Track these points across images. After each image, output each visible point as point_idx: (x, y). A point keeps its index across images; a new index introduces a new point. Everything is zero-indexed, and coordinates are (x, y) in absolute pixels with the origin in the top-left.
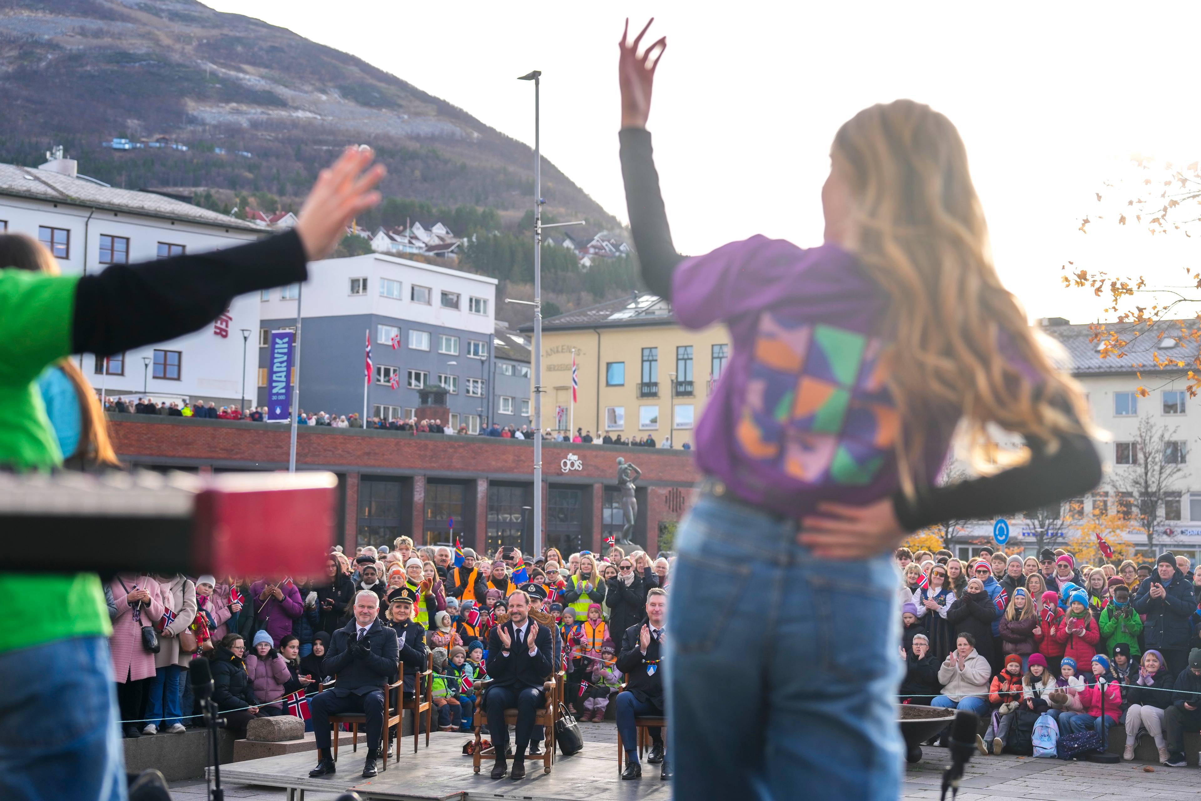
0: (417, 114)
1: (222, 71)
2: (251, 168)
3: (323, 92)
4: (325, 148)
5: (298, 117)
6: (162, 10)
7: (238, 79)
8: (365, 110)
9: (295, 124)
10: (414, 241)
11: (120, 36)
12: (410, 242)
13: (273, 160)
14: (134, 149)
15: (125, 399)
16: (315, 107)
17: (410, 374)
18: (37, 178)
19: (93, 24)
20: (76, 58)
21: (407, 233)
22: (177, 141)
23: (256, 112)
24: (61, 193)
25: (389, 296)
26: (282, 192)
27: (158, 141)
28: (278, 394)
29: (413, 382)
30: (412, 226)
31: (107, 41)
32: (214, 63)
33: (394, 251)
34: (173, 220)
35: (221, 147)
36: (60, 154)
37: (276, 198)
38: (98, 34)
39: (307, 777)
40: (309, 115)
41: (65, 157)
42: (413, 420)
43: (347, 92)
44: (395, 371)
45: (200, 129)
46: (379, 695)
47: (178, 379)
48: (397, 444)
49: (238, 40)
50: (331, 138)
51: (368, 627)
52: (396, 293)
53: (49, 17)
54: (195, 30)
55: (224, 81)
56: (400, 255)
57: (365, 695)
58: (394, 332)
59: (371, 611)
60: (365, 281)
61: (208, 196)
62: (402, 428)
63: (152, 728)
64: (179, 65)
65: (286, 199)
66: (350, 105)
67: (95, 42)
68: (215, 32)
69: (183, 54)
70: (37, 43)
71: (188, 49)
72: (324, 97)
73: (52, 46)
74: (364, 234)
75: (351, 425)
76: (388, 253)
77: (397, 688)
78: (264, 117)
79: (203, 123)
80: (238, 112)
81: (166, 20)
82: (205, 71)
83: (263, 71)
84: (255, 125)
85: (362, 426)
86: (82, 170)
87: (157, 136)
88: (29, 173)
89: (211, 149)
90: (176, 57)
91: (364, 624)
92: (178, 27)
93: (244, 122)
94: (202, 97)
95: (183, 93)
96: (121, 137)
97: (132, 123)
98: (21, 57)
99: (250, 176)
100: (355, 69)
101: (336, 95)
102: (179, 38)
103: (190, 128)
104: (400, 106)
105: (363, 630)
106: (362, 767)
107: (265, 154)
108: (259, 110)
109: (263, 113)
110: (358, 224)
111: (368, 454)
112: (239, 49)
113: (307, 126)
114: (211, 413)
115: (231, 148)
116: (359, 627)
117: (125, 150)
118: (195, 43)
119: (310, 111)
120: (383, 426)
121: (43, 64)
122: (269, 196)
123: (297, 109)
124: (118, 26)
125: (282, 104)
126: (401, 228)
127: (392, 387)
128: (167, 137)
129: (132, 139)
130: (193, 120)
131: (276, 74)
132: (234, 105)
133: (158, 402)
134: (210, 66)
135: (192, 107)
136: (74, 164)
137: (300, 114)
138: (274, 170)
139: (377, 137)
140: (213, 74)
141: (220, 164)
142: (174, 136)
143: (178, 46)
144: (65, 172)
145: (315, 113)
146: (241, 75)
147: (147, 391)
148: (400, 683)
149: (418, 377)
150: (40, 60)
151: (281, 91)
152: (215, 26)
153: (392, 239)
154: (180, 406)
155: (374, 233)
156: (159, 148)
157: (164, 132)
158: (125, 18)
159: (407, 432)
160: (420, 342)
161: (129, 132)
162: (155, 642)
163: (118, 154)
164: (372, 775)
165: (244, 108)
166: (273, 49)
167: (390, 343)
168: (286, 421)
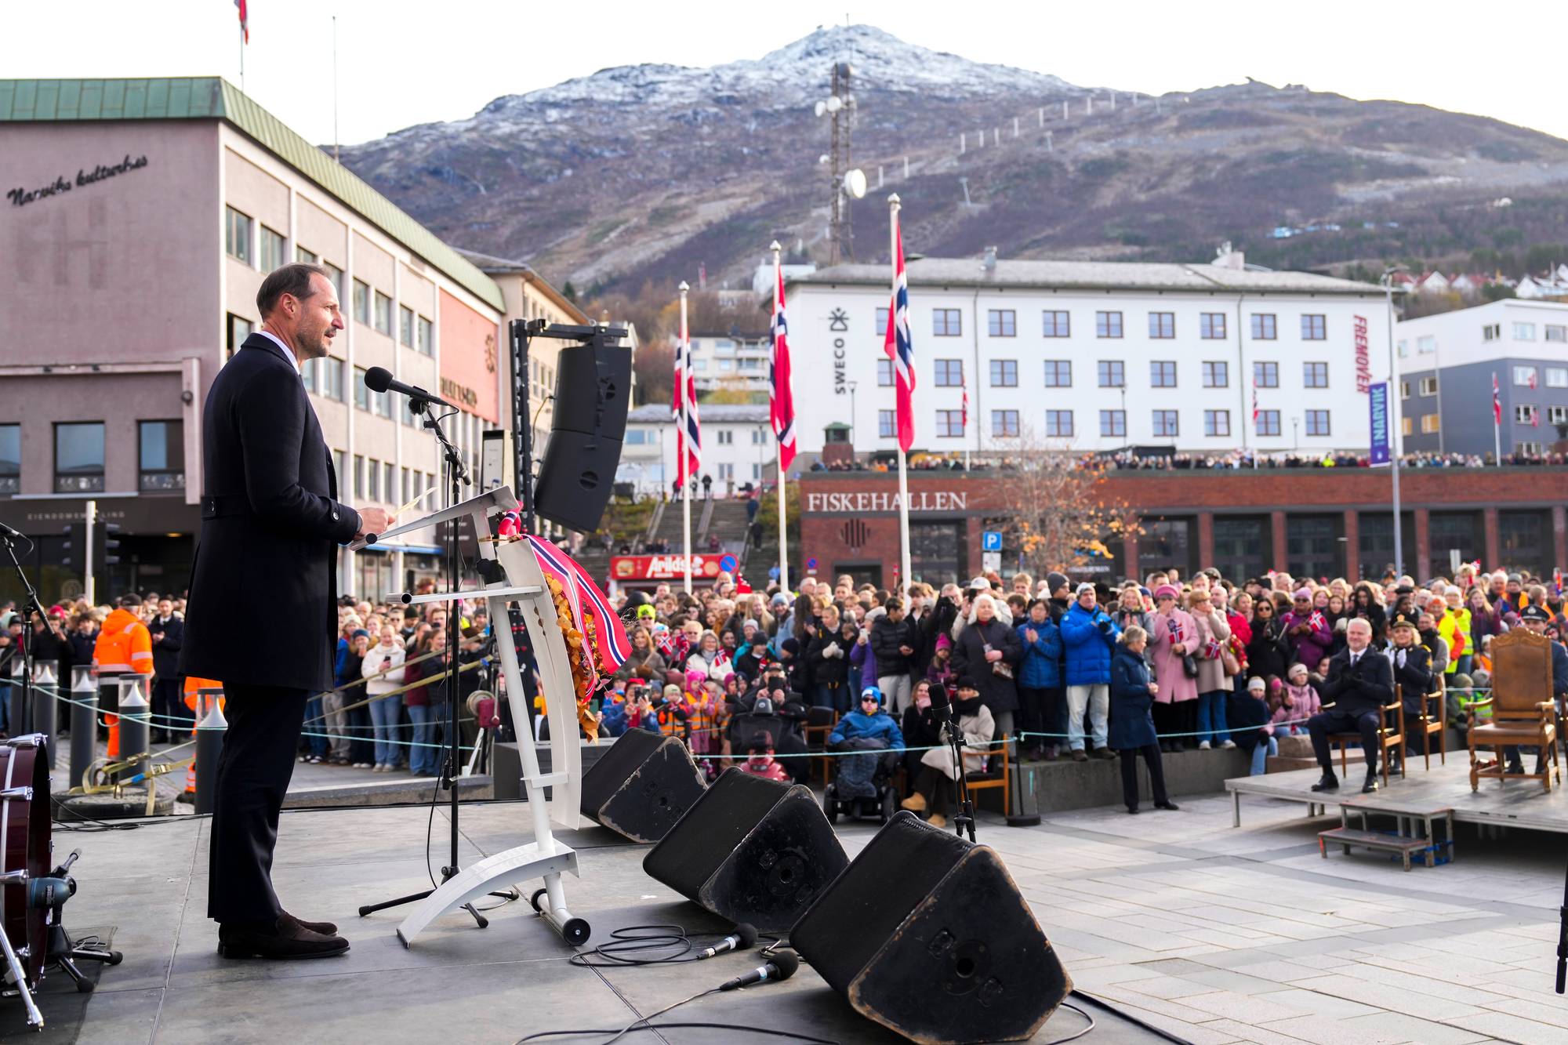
0: (1557, 161)
1: (1366, 153)
2: (1399, 236)
3: (1462, 155)
4: (1467, 208)
5: (1439, 184)
6: (1309, 109)
7: (1381, 158)
8: (1506, 166)
9: (1437, 190)
10: (1560, 283)
11: (1274, 138)
12: (1556, 285)
13: (1419, 226)
14: (1293, 236)
15: (1274, 457)
16: (1455, 171)
17: (1550, 411)
18: (1196, 273)
19: (1251, 132)
20: (1240, 164)
21: (1553, 276)
22: (1330, 223)
23: (1400, 185)
24: (1215, 282)
25: (1523, 338)
26: (1428, 255)
27: (1314, 225)
28: (1379, 441)
29: (1554, 417)
30: (1557, 268)
31: (1264, 145)
32: (1359, 146)
33: (1540, 295)
34: (1313, 293)
35: (1370, 221)
36: (1228, 249)
37: (1423, 260)
38: (1257, 140)
39: (1309, 791)
40: (1450, 179)
41: (1233, 251)
42: (1545, 455)
43: (1485, 152)
44: (1535, 409)
45: (1349, 208)
46: (1374, 718)
47: (1329, 434)
48: (1533, 478)
49: (1379, 122)
50: (1472, 198)
51: (1361, 653)
52: (1529, 335)
53: (1216, 133)
54: (1340, 121)
55: (1369, 162)
56: (1546, 299)
57: (1359, 717)
58: (1531, 372)
59: (1362, 637)
60: (1497, 328)
61: (1360, 268)
62: (1538, 462)
63: (1206, 744)
64: (1328, 155)
65: (1432, 261)
66: (1490, 164)
67: (1255, 147)
68: (1358, 120)
69: (1330, 144)
70: (1208, 158)
71: (1336, 139)
72: (1463, 161)
73: (1220, 157)
74: (1509, 283)
75: (1486, 463)
76: (1534, 299)
77: (1396, 709)
78: (1408, 189)
79: (1352, 203)
80: (1383, 187)
81: (1314, 117)
82: (1350, 156)
83: (1404, 146)
84: (1400, 197)
85: (1495, 464)
86: (1247, 260)
87: (1313, 221)
88: (1189, 269)
89: (1360, 225)
90: (1324, 148)
91: (1356, 650)
92: (1326, 121)
93: (1389, 196)
94: (1349, 179)
95: (1332, 179)
96: (1283, 225)
97: (1291, 213)
98: (1196, 171)
99: (1398, 244)
100: (1492, 130)
101: (1474, 156)
102: (1326, 131)
103: (1341, 209)
104: (1539, 156)
105: (1356, 656)
106: (1362, 784)
107: (1410, 222)
108: (1402, 182)
109: (1406, 185)
110: (1503, 274)
111: (1504, 490)
112: (1381, 130)
113: (1450, 190)
114: (1352, 463)
115: (1379, 222)
116: (1352, 653)
117: (1285, 238)
118: (1340, 132)
119: (1450, 175)
120: (1518, 461)
121: (1213, 175)
122: (1416, 259)
123: (1437, 175)
124: (1273, 130)
125: (1422, 173)
126: (1546, 272)
127: (1534, 425)
128: (1322, 220)
129: (1292, 227)
130: (1343, 202)
131: (1416, 147)
132: (1379, 182)
133: (1303, 456)
134: (1355, 151)
135: (1342, 190)
136: (1240, 256)
137: (1442, 180)
138: (1420, 236)
139: (1518, 190)
140: (1359, 157)
141: (1369, 237)
142: (1327, 219)
143: (1326, 138)
144: (1233, 266)
145: (1455, 176)
146: (1384, 154)
147: (1299, 446)
148: (1398, 704)
149: (1559, 412)
150: (1210, 171)
151: (1422, 162)
152: (1358, 114)
153: (1537, 283)
154: (1322, 459)
155: (1519, 279)
156: (1315, 232)
157: (1319, 215)
158: (1279, 122)
159: (1541, 467)
160: (1558, 379)
161: (1288, 221)
162: (1194, 668)
163: (1279, 243)
164: (1373, 790)
165: (1388, 183)
166: (1413, 125)
167: (1528, 383)
168: (1388, 464)
